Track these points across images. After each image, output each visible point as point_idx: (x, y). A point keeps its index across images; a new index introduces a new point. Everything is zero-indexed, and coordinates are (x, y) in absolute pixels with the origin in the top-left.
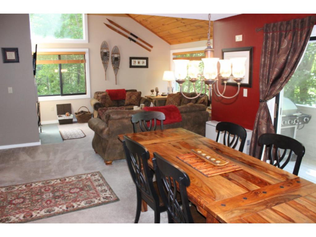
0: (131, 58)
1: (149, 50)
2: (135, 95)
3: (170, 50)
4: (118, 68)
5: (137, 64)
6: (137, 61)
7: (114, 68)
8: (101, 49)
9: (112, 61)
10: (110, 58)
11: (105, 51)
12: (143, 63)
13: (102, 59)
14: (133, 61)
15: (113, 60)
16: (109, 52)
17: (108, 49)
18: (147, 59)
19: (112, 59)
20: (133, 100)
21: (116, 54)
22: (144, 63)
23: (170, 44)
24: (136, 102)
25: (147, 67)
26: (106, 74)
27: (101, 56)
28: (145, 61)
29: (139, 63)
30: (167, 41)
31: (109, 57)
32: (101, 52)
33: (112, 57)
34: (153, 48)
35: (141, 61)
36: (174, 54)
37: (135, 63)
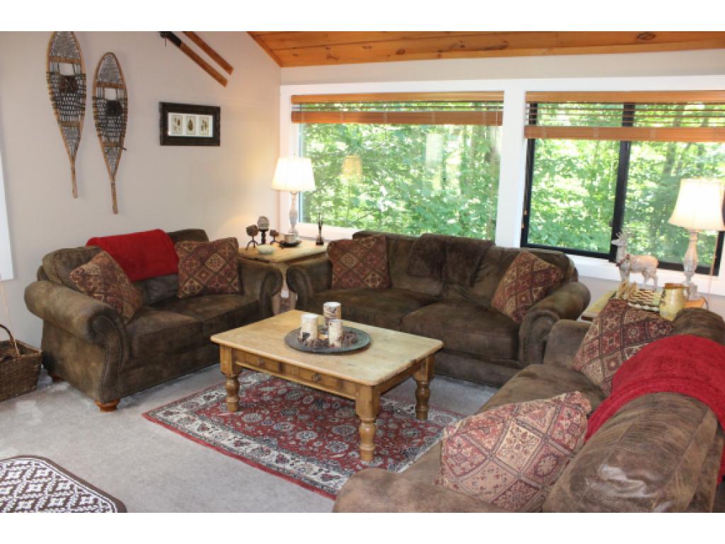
0: (167, 108)
1: (223, 81)
2: (220, 254)
3: (281, 84)
4: (120, 145)
5: (184, 132)
6: (185, 118)
7: (104, 145)
8: (51, 58)
9: (96, 117)
10: (89, 102)
11: (67, 70)
12: (201, 126)
13: (58, 103)
14: (171, 116)
15: (102, 110)
16: (83, 76)
17: (80, 63)
18: (214, 111)
19: (95, 106)
20: (217, 274)
21: (111, 86)
22: (205, 126)
23: (281, 63)
24: (229, 280)
25: (214, 141)
26: (74, 172)
27: (52, 93)
28: (210, 119)
29: (190, 127)
30: (271, 51)
31: (84, 96)
32: (51, 74)
33: (95, 98)
34: (234, 72)
35: (198, 119)
36: (295, 99)
37: (180, 125)
